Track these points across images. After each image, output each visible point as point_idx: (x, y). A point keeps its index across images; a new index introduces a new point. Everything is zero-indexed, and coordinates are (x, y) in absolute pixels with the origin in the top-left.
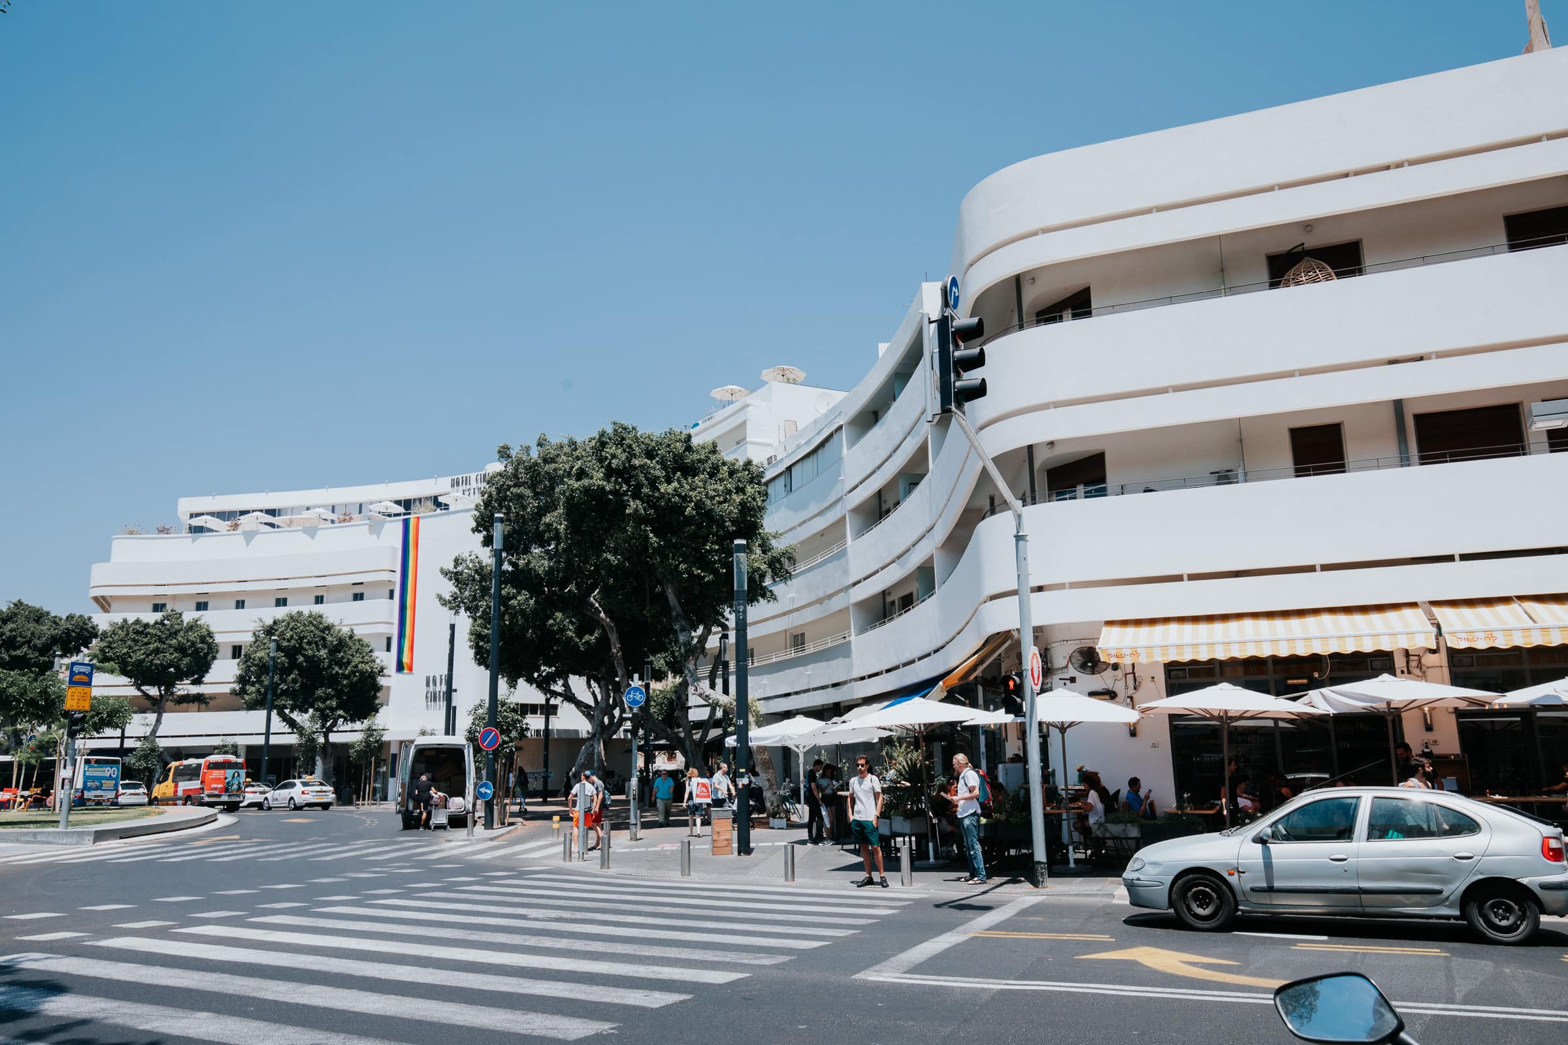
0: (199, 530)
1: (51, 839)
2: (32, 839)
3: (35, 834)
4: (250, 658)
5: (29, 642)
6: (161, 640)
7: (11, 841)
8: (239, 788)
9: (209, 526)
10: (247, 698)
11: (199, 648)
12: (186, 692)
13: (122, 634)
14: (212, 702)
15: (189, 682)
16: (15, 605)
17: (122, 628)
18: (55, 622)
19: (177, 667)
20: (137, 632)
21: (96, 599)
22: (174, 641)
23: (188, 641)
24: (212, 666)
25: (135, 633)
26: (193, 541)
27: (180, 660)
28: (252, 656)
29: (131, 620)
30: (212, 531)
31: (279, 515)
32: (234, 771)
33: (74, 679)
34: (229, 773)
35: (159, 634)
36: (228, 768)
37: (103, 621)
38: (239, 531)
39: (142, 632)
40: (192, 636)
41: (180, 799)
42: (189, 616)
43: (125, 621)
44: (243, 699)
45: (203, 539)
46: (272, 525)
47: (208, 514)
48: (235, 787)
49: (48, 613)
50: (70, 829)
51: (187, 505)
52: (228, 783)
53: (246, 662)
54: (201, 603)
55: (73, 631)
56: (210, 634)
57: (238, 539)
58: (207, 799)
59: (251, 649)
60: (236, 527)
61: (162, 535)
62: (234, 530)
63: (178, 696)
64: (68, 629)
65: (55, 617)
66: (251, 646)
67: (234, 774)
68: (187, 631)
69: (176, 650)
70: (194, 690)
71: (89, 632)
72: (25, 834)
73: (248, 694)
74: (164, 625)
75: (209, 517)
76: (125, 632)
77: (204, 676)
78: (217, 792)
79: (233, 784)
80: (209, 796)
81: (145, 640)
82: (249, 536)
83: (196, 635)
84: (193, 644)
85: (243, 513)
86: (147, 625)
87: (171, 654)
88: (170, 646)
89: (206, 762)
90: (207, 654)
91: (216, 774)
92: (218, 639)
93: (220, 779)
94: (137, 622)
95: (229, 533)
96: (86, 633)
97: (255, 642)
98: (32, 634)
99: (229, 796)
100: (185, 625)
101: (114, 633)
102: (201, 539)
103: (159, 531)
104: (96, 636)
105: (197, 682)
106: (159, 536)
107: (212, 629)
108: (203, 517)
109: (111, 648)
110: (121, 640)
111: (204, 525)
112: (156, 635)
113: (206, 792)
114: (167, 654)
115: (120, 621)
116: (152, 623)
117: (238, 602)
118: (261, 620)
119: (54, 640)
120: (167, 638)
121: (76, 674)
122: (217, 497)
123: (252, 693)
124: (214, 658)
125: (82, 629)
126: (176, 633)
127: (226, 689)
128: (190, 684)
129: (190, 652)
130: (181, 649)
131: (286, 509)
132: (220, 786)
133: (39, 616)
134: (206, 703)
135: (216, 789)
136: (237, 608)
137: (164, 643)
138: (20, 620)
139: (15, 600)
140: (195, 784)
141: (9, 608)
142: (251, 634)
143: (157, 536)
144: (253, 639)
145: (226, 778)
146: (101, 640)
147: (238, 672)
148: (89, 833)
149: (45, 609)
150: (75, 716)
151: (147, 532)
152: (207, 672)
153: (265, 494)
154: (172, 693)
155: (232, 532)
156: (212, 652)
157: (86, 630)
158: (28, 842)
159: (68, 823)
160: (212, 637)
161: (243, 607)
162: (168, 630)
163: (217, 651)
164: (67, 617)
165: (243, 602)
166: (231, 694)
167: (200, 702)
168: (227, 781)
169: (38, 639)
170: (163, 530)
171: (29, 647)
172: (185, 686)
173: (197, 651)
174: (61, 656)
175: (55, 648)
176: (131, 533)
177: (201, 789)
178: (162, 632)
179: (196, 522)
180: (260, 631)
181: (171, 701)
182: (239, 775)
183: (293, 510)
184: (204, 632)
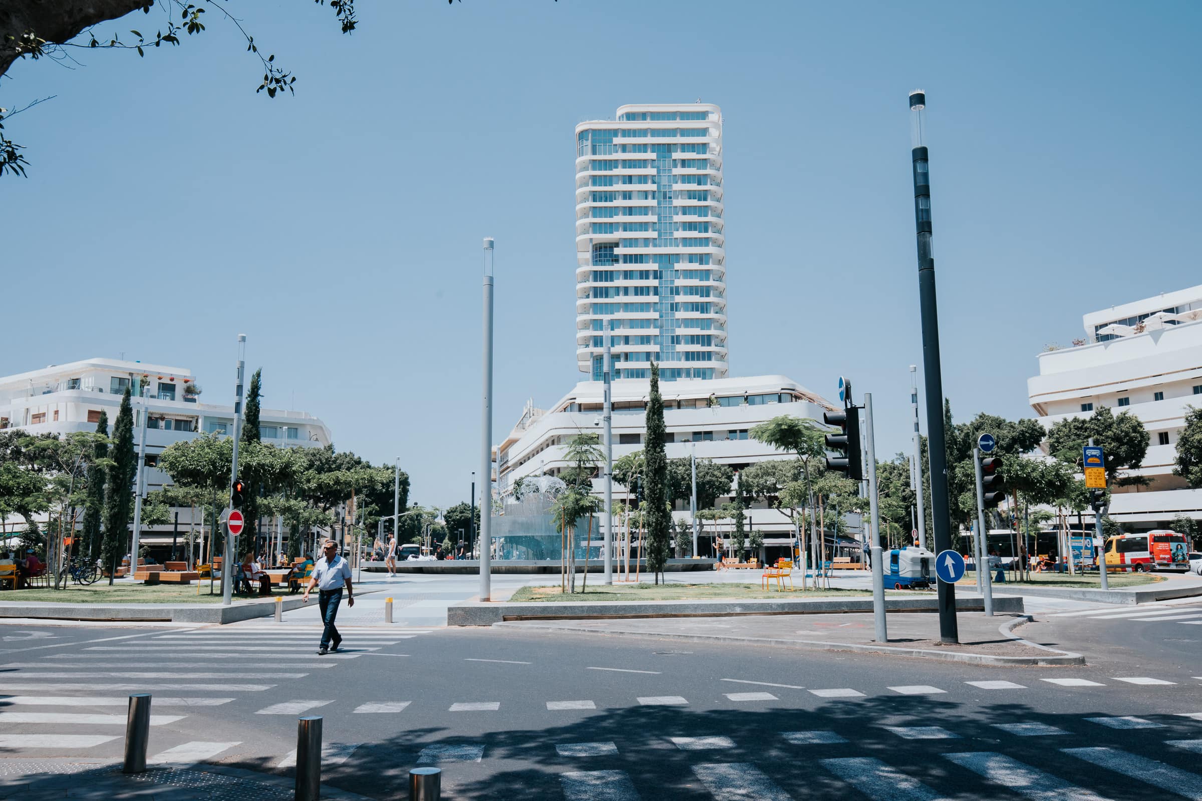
0: (1107, 338)
1: (1098, 598)
2: (1082, 597)
3: (1084, 593)
4: (1188, 441)
5: (997, 443)
6: (1099, 433)
7: (1065, 597)
8: (1184, 559)
9: (1116, 333)
10: (1192, 477)
11: (1134, 437)
12: (1126, 476)
13: (1066, 430)
14: (1151, 483)
15: (1127, 467)
16: (980, 417)
17: (1065, 426)
18: (1012, 427)
19: (1117, 455)
20: (1077, 428)
21: (1034, 406)
22: (1110, 433)
23: (1122, 431)
24: (1146, 452)
25: (1076, 429)
26: (1106, 348)
27: (1118, 448)
28: (1191, 439)
29: (1070, 420)
30: (1117, 337)
31: (1177, 313)
32: (1177, 544)
33: (1088, 462)
34: (1173, 545)
35: (1096, 428)
36: (1172, 541)
37: (1047, 423)
38: (1145, 332)
39: (1081, 428)
40: (1124, 427)
41: (1129, 566)
42: (1116, 411)
43: (1065, 420)
44: (1187, 478)
45: (1114, 345)
46: (1173, 322)
47: (1115, 322)
48: (1180, 557)
49: (1004, 421)
50: (1111, 590)
51: (1091, 320)
52: (1174, 554)
53: (1184, 445)
54: (1122, 399)
55: (1026, 432)
56: (1140, 424)
57: (1145, 339)
58: (1158, 567)
59: (1187, 433)
60: (1141, 329)
61: (1078, 347)
62: (1140, 332)
63: (1120, 479)
64: (1022, 431)
65: (1010, 423)
66: (1186, 430)
67: (1177, 546)
68: (1119, 424)
69: (1113, 440)
70: (1134, 473)
71: (1038, 432)
72: (1076, 592)
73: (1192, 474)
74: (1099, 420)
75: (1115, 325)
76: (1068, 429)
77: (1140, 461)
78: (1166, 562)
79: (1178, 555)
80: (1160, 565)
81: (1086, 434)
82: (1156, 335)
83: (1128, 426)
84: (1127, 434)
85: (1146, 316)
86: (1084, 422)
87: (1110, 444)
88: (1107, 437)
89: (1151, 536)
90: (1140, 442)
91: (1162, 546)
92: (1147, 428)
93: (1165, 551)
94: (1075, 420)
95: (1136, 335)
96: (1036, 433)
97: (1189, 427)
98: (998, 436)
99: (1177, 565)
100: (1115, 419)
101: (1059, 430)
102: (1112, 344)
103: (1075, 344)
104: (1044, 434)
105: (1136, 466)
106: (1075, 348)
107: (1140, 420)
108: (1110, 326)
109: (1060, 443)
110: (1066, 436)
111: (1112, 333)
112: (1094, 429)
113: (1157, 561)
114: (1107, 444)
115: (1061, 421)
116: (1088, 419)
117: (1156, 394)
118: (1190, 406)
119: (1014, 440)
120: (1103, 431)
121: (1089, 457)
122: (1116, 308)
123: (1196, 472)
124: (1147, 445)
125: (1033, 430)
126: (1110, 425)
127: (1169, 471)
128: (1129, 468)
129: (1126, 441)
130: (1117, 438)
131: (1183, 306)
132: (1167, 556)
133: (999, 424)
134: (1147, 484)
135: (1164, 559)
136: (1157, 399)
137: (1101, 435)
138: (987, 428)
139: (980, 414)
140: (1146, 555)
141: (976, 420)
142: (1184, 420)
143: (1072, 348)
144: (1186, 424)
145: (1171, 550)
146: (1050, 437)
147: (1178, 455)
148: (1130, 594)
149: (1002, 418)
150: (1096, 493)
151: (1064, 347)
152: (1143, 457)
153: (1160, 296)
154: (1115, 478)
155: (1139, 334)
156: (1145, 440)
157: (1036, 430)
158: (1079, 599)
159: (1109, 586)
160: (1141, 427)
161: (1162, 398)
162: (1103, 424)
163: (1149, 439)
164: (1020, 422)
165: (1161, 394)
166: (1174, 474)
167: (1140, 483)
168: (1172, 552)
169: (1003, 440)
170: (1078, 343)
171: (998, 447)
172: (1125, 471)
173: (1131, 440)
174: (1023, 452)
175: (1016, 446)
176: (1052, 350)
177: (1151, 558)
178: (1098, 426)
179: (1103, 332)
180: (1191, 416)
181: (1115, 483)
182: (1181, 548)
183: (1190, 306)
184: (1134, 423)
